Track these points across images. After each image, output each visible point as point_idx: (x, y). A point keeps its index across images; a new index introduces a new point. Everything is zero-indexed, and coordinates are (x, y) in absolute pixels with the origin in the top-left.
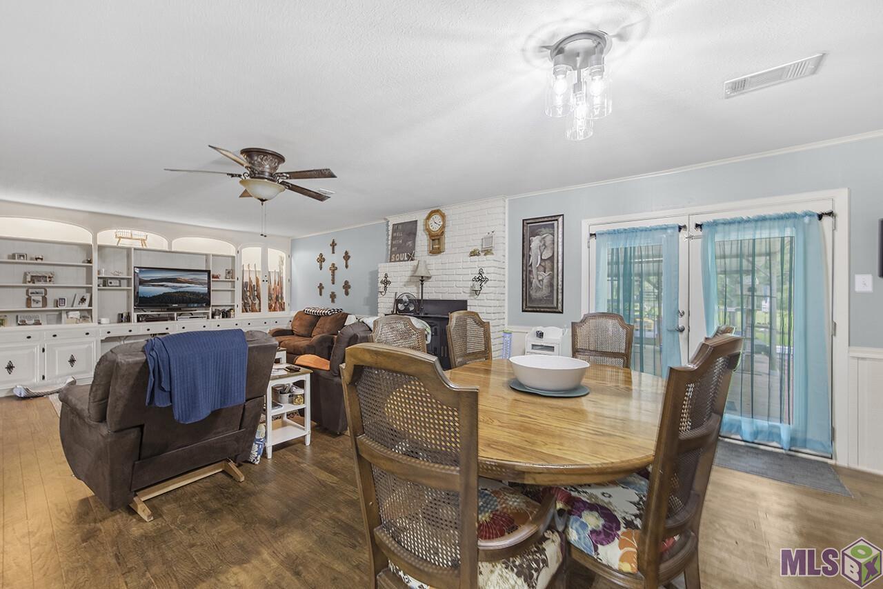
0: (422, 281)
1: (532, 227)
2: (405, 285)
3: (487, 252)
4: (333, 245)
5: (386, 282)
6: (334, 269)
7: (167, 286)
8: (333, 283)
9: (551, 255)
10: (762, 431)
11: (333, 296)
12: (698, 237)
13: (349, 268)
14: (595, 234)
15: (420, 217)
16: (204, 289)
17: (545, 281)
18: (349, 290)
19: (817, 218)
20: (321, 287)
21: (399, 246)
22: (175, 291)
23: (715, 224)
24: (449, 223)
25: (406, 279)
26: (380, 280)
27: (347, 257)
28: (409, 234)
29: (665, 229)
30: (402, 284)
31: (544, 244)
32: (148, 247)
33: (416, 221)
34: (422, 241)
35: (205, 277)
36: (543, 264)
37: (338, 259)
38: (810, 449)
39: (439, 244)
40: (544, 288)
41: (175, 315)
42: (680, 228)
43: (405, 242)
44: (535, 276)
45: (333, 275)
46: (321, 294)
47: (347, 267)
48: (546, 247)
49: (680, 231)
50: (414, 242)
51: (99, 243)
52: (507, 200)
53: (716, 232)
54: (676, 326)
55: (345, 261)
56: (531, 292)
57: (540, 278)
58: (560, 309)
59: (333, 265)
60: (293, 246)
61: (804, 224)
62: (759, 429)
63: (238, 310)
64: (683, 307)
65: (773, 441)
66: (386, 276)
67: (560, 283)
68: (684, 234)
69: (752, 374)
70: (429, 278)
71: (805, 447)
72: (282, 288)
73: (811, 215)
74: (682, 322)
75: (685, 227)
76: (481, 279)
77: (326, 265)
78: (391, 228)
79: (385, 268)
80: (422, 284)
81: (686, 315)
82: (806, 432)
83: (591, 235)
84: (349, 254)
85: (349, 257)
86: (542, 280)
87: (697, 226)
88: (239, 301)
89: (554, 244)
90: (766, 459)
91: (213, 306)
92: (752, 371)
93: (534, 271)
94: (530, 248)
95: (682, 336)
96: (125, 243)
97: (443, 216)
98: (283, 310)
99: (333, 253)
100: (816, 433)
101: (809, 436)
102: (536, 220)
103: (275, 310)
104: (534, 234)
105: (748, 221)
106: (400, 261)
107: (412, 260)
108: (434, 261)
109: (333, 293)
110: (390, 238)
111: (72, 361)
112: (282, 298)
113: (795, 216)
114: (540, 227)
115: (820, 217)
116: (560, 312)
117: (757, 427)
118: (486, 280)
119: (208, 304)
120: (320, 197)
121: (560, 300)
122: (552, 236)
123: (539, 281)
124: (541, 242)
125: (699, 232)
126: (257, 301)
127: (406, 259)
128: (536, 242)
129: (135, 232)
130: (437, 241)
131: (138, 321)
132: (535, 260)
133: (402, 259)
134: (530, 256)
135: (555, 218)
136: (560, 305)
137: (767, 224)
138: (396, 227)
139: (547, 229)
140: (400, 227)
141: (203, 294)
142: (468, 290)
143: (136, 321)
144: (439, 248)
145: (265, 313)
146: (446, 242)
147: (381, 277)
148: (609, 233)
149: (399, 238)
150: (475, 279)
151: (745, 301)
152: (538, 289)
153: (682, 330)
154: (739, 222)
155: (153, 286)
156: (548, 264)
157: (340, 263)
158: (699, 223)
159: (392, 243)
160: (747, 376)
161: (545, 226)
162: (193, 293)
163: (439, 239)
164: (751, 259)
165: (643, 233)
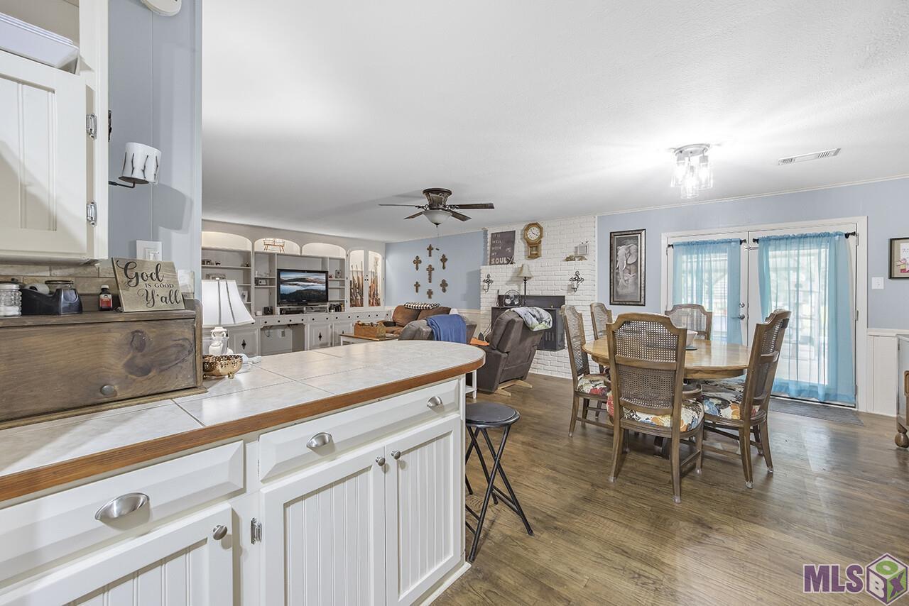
0: (525, 280)
1: (617, 239)
2: (506, 284)
3: (582, 258)
4: (430, 249)
5: (489, 281)
6: (430, 269)
7: (299, 285)
8: (430, 282)
9: (635, 260)
10: (804, 390)
11: (430, 293)
12: (754, 248)
13: (446, 269)
14: (672, 245)
15: (518, 229)
16: (323, 287)
17: (630, 281)
18: (446, 288)
19: (844, 236)
20: (417, 285)
21: (498, 252)
22: (304, 289)
23: (769, 239)
24: (545, 234)
25: (508, 279)
26: (482, 280)
27: (444, 260)
28: (508, 242)
29: (729, 242)
30: (504, 283)
31: (629, 252)
32: (286, 253)
33: (515, 231)
34: (520, 248)
35: (323, 277)
36: (628, 268)
37: (435, 261)
38: (840, 402)
39: (537, 250)
40: (629, 286)
41: (305, 309)
42: (741, 242)
43: (504, 248)
44: (622, 277)
45: (430, 275)
46: (417, 291)
47: (444, 268)
48: (631, 254)
49: (741, 244)
50: (513, 249)
51: (255, 250)
52: (596, 217)
53: (769, 245)
54: (738, 314)
55: (442, 264)
56: (618, 290)
57: (626, 278)
58: (642, 303)
59: (430, 266)
60: (387, 248)
61: (835, 241)
62: (803, 389)
63: (347, 304)
64: (743, 300)
65: (812, 397)
66: (489, 276)
67: (643, 282)
68: (744, 246)
69: (797, 360)
70: (529, 278)
71: (836, 401)
72: (377, 286)
73: (840, 235)
74: (742, 312)
75: (745, 241)
76: (577, 278)
77: (423, 266)
78: (489, 236)
79: (486, 270)
80: (525, 283)
81: (746, 306)
82: (837, 389)
83: (669, 246)
84: (446, 257)
85: (446, 260)
86: (628, 280)
87: (754, 240)
88: (347, 297)
89: (637, 252)
90: (807, 407)
91: (331, 301)
92: (797, 358)
93: (621, 273)
94: (617, 255)
95: (743, 322)
96: (270, 249)
97: (541, 229)
98: (378, 304)
99: (430, 256)
100: (843, 390)
101: (839, 392)
102: (621, 233)
103: (373, 305)
104: (620, 244)
105: (794, 237)
106: (499, 264)
107: (512, 263)
108: (533, 263)
109: (430, 290)
110: (489, 244)
111: (244, 345)
112: (377, 295)
113: (828, 235)
114: (626, 238)
115: (847, 236)
116: (642, 305)
117: (801, 387)
118: (582, 280)
119: (326, 300)
120: (464, 218)
121: (643, 296)
122: (635, 246)
123: (625, 281)
124: (626, 250)
125: (756, 245)
126: (359, 297)
127: (506, 262)
128: (622, 250)
129: (277, 240)
130: (534, 249)
131: (281, 314)
132: (621, 262)
133: (502, 262)
134: (617, 261)
135: (639, 232)
136: (642, 299)
137: (808, 239)
138: (494, 236)
139: (632, 240)
140: (499, 236)
141: (322, 291)
142: (566, 288)
143: (279, 313)
144: (536, 254)
145: (366, 308)
146: (542, 248)
147: (484, 277)
148: (684, 244)
149: (498, 245)
150: (572, 280)
151: (792, 295)
152: (624, 287)
153: (742, 318)
154: (787, 239)
155: (290, 284)
156: (633, 267)
157: (437, 264)
158: (756, 238)
159: (491, 249)
160: (793, 361)
161: (630, 238)
162: (316, 291)
163: (537, 247)
164: (796, 258)
165: (712, 245)
